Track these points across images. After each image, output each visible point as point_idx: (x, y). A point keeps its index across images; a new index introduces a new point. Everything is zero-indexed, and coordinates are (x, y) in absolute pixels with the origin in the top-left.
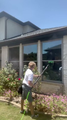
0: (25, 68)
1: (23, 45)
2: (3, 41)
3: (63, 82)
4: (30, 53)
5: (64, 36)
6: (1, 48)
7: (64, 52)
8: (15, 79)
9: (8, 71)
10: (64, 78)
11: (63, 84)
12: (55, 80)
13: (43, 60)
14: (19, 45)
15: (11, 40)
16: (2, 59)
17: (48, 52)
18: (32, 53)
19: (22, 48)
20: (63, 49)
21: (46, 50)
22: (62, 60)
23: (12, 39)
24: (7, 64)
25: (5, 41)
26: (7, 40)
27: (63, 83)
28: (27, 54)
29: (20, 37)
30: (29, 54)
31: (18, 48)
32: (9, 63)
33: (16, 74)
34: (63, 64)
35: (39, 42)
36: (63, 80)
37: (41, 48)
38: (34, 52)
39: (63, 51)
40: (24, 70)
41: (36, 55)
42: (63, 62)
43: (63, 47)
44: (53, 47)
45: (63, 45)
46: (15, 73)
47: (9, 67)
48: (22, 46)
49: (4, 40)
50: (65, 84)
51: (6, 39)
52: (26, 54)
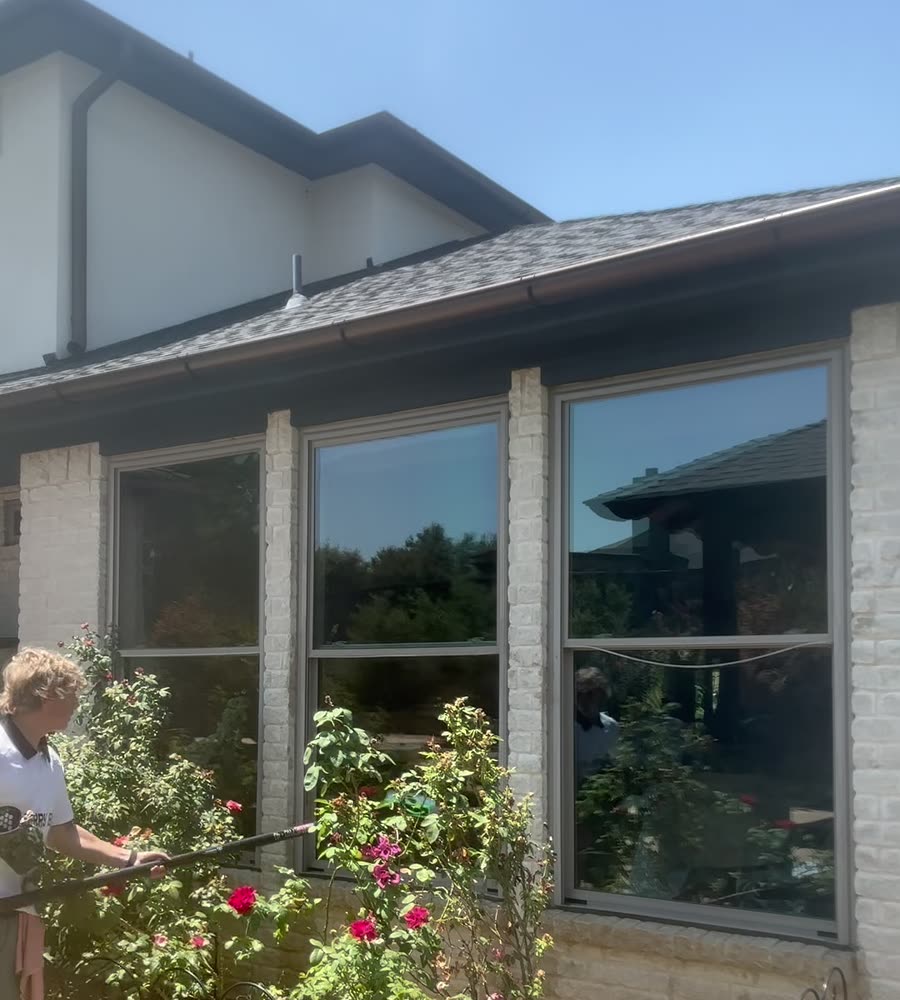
0: (332, 749)
1: (313, 433)
2: (38, 382)
3: (852, 923)
4: (399, 543)
5: (861, 319)
6: (14, 480)
7: (866, 528)
8: (204, 881)
9: (109, 785)
10: (863, 877)
11: (842, 959)
12: (735, 903)
13: (578, 630)
14: (261, 427)
15: (141, 360)
16: (22, 619)
17: (645, 524)
18: (434, 537)
19: (297, 471)
20: (847, 488)
21: (619, 507)
22: (834, 636)
23: (166, 354)
24: (100, 688)
25: (70, 375)
26: (94, 370)
27: (851, 947)
28: (368, 555)
29: (269, 333)
30: (389, 556)
31: (247, 475)
32: (125, 670)
33: (209, 819)
34: (849, 689)
35: (526, 394)
36: (852, 897)
37: (549, 478)
38: (454, 534)
39: (846, 514)
40: (315, 770)
41: (485, 563)
42: (848, 665)
43: (848, 460)
44: (708, 467)
45: (847, 439)
46: (208, 805)
47: (126, 730)
48: (297, 454)
49: (52, 363)
50: (873, 957)
51: (77, 351)
52: (352, 560)
